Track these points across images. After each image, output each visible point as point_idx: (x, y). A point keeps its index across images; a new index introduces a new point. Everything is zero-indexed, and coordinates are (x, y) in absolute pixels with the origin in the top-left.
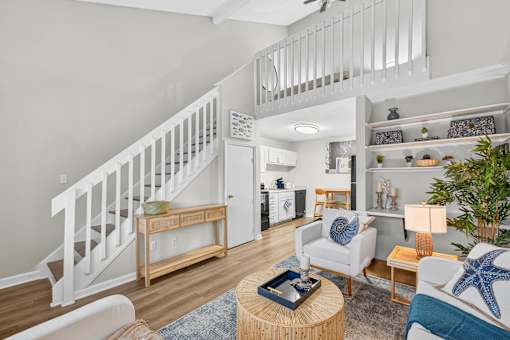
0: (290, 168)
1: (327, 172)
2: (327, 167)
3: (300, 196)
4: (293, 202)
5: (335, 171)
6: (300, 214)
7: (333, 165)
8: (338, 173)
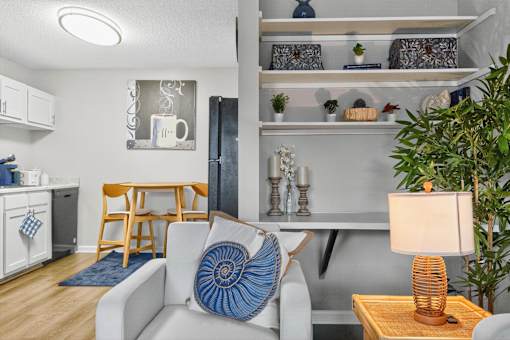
0: (35, 134)
1: (130, 145)
2: (130, 136)
3: (64, 205)
4: (46, 219)
5: (148, 143)
6: (63, 247)
7: (143, 131)
8: (156, 148)
